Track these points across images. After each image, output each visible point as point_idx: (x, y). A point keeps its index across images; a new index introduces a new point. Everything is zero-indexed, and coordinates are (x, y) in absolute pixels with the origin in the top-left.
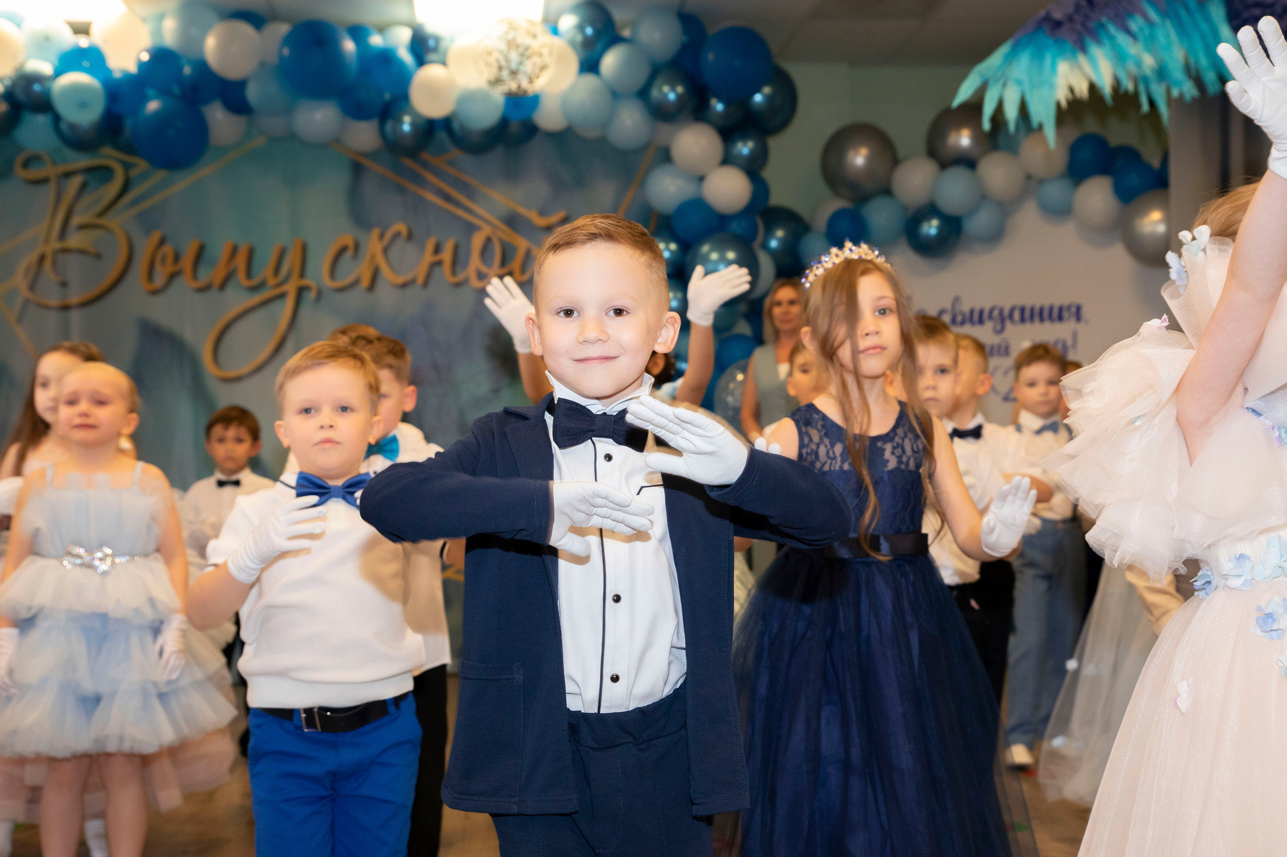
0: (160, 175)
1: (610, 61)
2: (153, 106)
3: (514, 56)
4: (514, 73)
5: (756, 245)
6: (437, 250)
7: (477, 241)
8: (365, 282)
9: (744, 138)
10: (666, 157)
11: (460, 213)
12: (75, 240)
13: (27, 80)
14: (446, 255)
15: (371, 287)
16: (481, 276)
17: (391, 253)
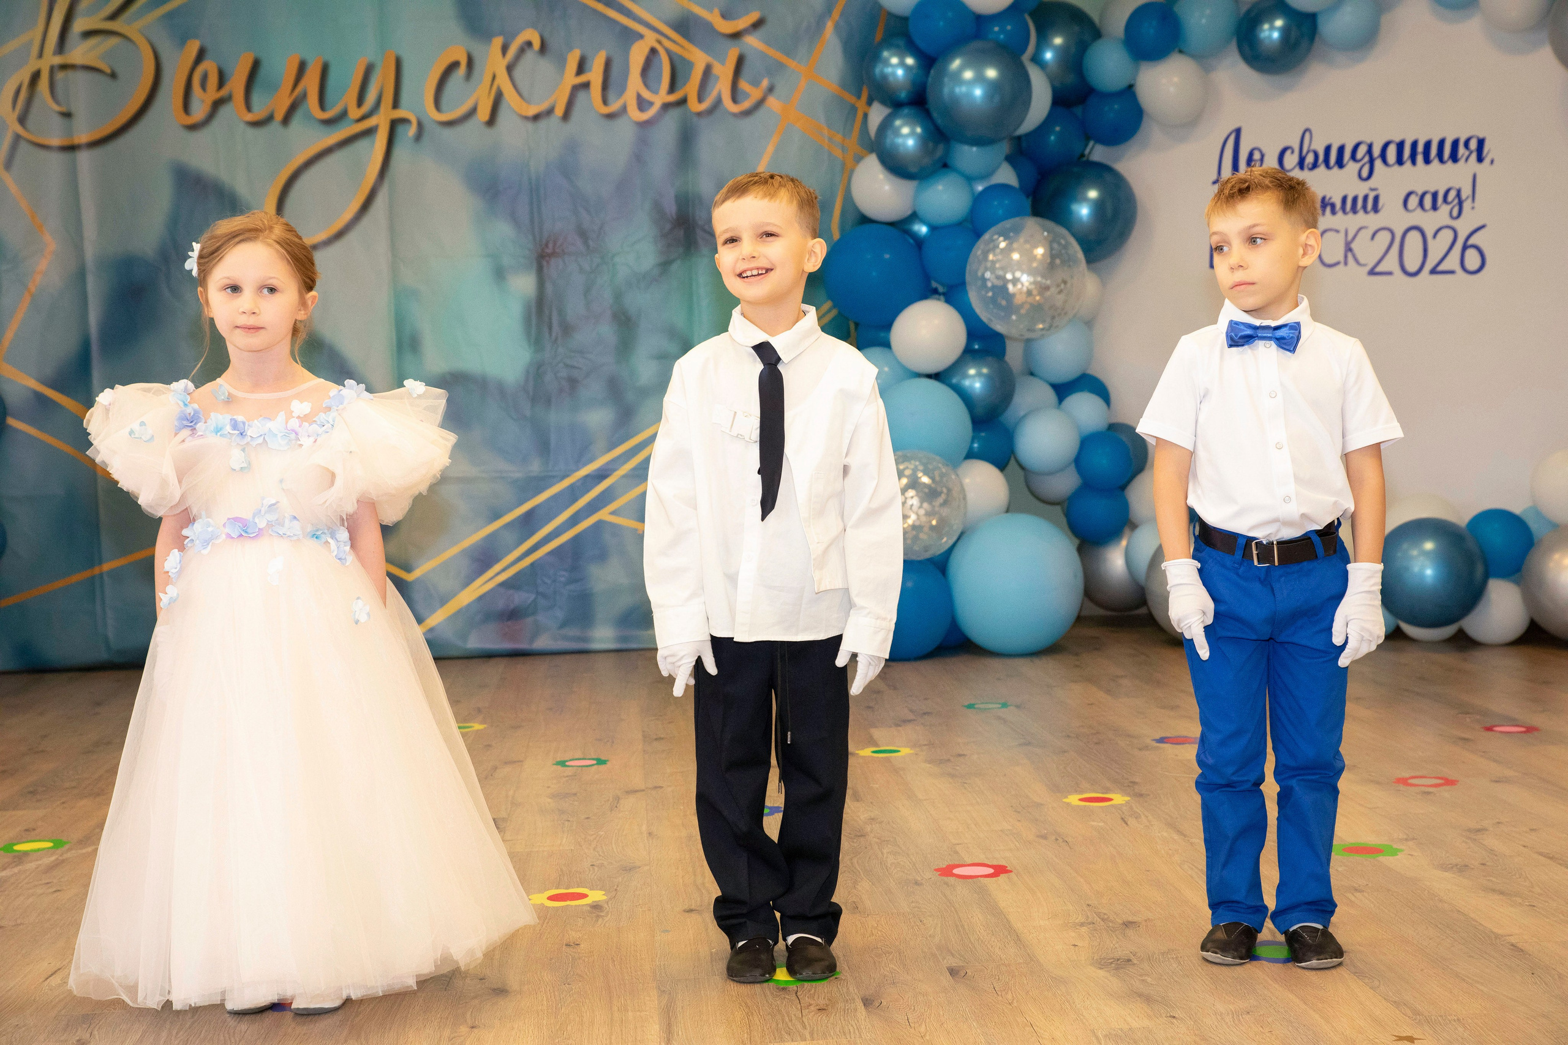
5: (1026, 58)
6: (581, 69)
7: (637, 55)
8: (484, 114)
11: (613, 14)
12: (80, 52)
14: (595, 75)
15: (491, 122)
16: (642, 104)
17: (518, 73)
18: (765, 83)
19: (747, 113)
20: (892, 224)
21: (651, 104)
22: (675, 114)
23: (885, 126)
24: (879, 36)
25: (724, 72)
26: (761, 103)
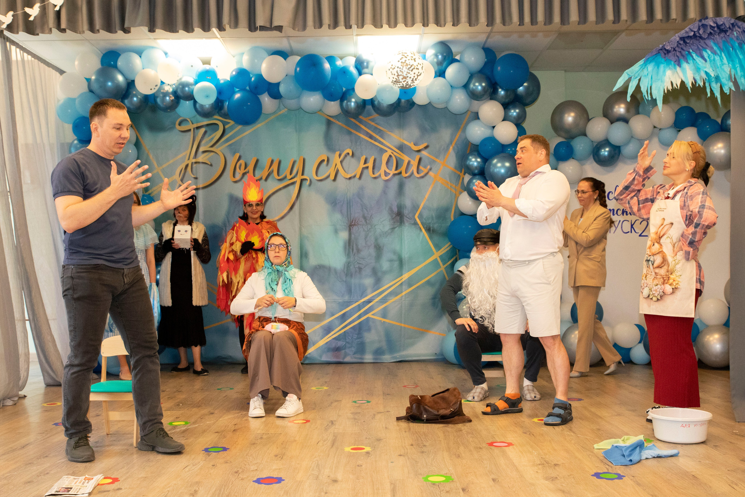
0: (240, 127)
1: (451, 71)
2: (237, 96)
3: (405, 70)
4: (405, 78)
6: (365, 162)
7: (385, 157)
8: (332, 177)
9: (515, 108)
10: (476, 116)
11: (376, 144)
12: (201, 158)
13: (184, 85)
14: (370, 164)
15: (334, 180)
16: (386, 174)
17: (344, 163)
18: (429, 167)
19: (422, 177)
20: (471, 216)
21: (390, 174)
22: (397, 177)
23: (470, 182)
24: (468, 152)
25: (414, 163)
26: (427, 173)
